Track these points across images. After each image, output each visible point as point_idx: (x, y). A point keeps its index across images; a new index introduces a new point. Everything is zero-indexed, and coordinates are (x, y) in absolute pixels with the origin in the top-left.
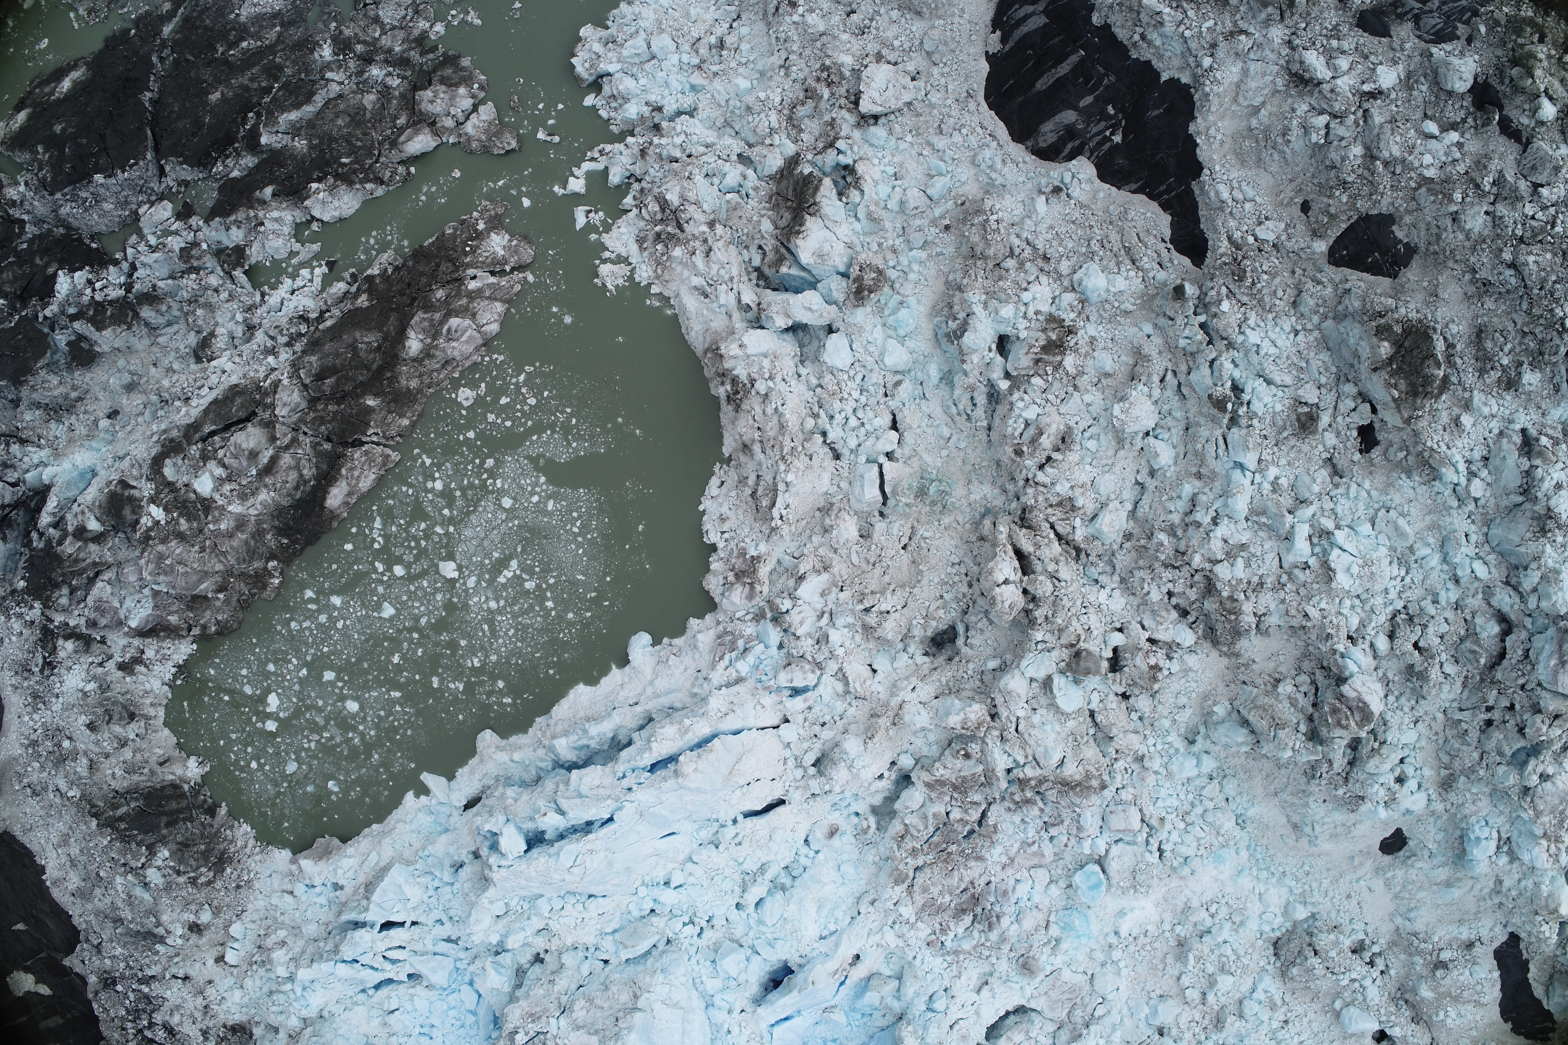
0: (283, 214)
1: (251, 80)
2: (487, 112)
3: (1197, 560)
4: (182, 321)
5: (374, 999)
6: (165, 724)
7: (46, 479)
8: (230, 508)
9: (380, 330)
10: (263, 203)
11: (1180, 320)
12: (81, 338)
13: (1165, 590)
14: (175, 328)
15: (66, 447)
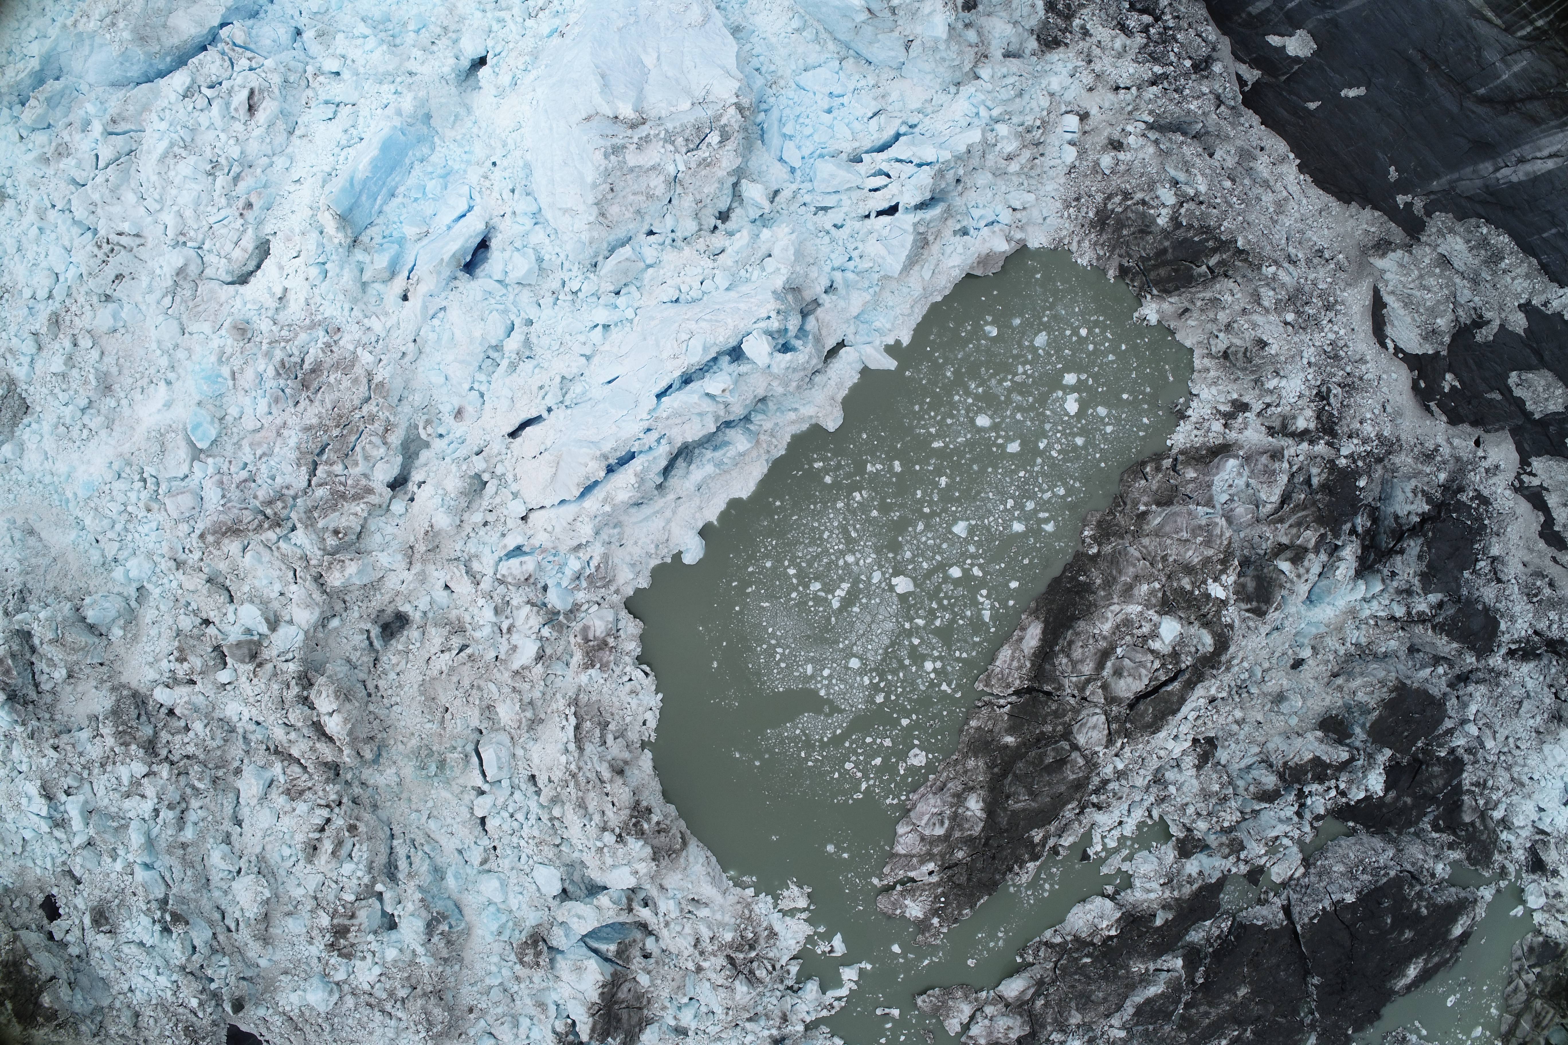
0: (1145, 896)
1: (1207, 1014)
2: (953, 1026)
3: (164, 771)
4: (1235, 774)
5: (898, 122)
6: (1191, 351)
7: (1362, 586)
8: (1140, 608)
9: (1013, 812)
10: (1165, 907)
11: (232, 980)
12: (1340, 742)
13: (191, 734)
14: (1243, 764)
15: (1345, 622)
